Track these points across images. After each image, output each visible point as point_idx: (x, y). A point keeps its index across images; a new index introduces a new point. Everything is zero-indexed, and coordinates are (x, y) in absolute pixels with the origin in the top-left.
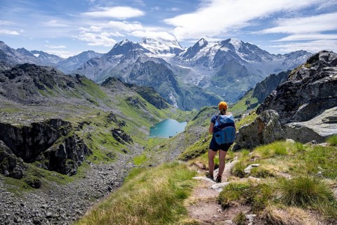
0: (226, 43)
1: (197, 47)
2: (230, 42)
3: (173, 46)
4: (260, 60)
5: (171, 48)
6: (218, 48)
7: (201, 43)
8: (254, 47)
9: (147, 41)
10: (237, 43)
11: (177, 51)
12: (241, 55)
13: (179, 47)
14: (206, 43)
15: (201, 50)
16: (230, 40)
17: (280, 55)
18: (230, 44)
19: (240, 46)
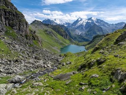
1: (77, 21)
2: (92, 19)
4: (105, 26)
5: (66, 23)
6: (87, 21)
7: (79, 19)
9: (56, 20)
10: (95, 19)
12: (97, 24)
14: (81, 20)
15: (79, 22)
16: (92, 18)
17: (113, 24)
18: (92, 20)
19: (96, 20)
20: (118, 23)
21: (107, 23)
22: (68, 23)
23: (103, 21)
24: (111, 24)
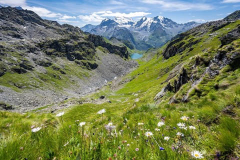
0: (156, 18)
1: (141, 21)
2: (159, 18)
3: (130, 21)
4: (172, 27)
5: (128, 22)
6: (152, 21)
7: (144, 19)
8: (169, 20)
9: (117, 18)
10: (162, 18)
11: (131, 23)
12: (163, 25)
13: (132, 21)
14: (146, 19)
15: (144, 23)
16: (158, 16)
17: (182, 24)
19: (163, 20)
20: (188, 23)
21: (175, 23)
24: (180, 24)
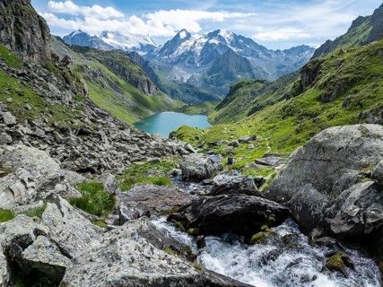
0: (215, 34)
1: (176, 41)
2: (221, 34)
3: (145, 43)
4: (258, 57)
5: (141, 44)
6: (204, 41)
7: (183, 35)
8: (249, 41)
9: (109, 35)
10: (228, 36)
11: (149, 48)
12: (234, 50)
13: (152, 43)
14: (189, 36)
15: (183, 44)
16: (219, 31)
17: (278, 51)
18: (220, 36)
19: (232, 38)
20: (293, 49)
21: (262, 48)
22: (148, 46)
23: (251, 40)
24: (275, 50)
